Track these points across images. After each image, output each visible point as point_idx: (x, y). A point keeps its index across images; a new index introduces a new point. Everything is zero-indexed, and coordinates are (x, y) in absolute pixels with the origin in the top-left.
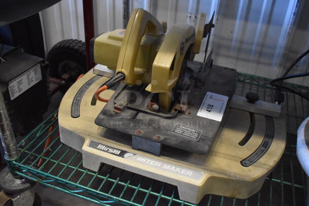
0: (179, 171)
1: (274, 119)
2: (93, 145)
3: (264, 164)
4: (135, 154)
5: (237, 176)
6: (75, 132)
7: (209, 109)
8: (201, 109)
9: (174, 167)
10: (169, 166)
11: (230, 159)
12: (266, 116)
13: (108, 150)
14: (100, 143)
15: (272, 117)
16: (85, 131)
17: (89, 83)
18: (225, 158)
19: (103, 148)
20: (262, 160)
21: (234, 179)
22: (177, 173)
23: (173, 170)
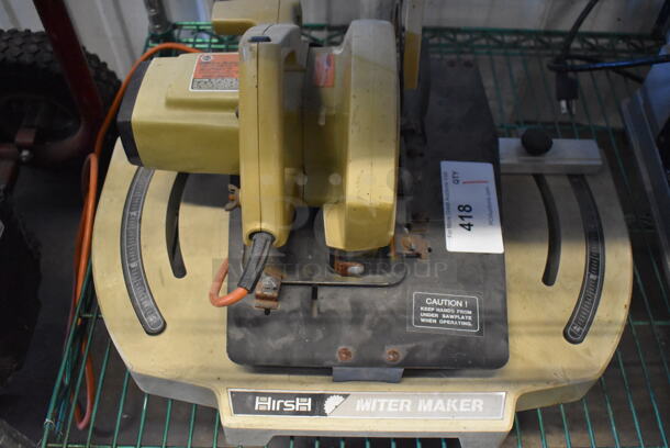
0: (455, 409)
1: (589, 179)
2: (242, 404)
3: (610, 322)
4: (345, 396)
5: (569, 377)
6: (184, 381)
7: (466, 221)
8: (449, 226)
9: (440, 402)
10: (430, 402)
11: (542, 334)
12: (571, 176)
13: (282, 405)
14: (256, 394)
15: (582, 176)
16: (204, 369)
17: (133, 203)
18: (532, 334)
19: (268, 404)
20: (602, 312)
21: (566, 384)
22: (452, 413)
23: (443, 409)
